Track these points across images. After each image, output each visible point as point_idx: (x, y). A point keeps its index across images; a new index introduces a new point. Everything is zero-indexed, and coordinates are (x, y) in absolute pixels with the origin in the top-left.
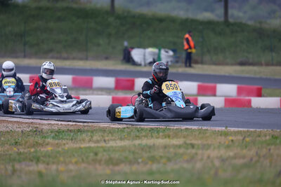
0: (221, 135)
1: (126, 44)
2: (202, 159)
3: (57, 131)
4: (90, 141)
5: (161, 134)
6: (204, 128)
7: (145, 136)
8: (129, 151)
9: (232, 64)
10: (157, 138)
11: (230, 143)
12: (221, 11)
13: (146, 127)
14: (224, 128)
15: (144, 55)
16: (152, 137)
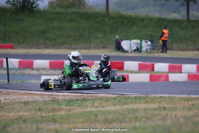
0: (185, 101)
1: (117, 37)
2: (171, 118)
3: (69, 101)
4: (92, 107)
5: (142, 101)
6: (173, 96)
7: (131, 102)
8: (120, 114)
9: (193, 50)
10: (140, 103)
11: (192, 106)
12: (184, 12)
13: (132, 96)
14: (187, 96)
15: (131, 45)
16: (136, 103)
